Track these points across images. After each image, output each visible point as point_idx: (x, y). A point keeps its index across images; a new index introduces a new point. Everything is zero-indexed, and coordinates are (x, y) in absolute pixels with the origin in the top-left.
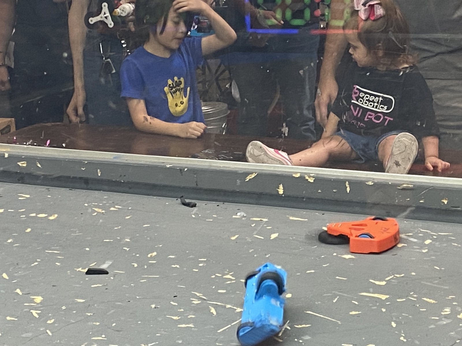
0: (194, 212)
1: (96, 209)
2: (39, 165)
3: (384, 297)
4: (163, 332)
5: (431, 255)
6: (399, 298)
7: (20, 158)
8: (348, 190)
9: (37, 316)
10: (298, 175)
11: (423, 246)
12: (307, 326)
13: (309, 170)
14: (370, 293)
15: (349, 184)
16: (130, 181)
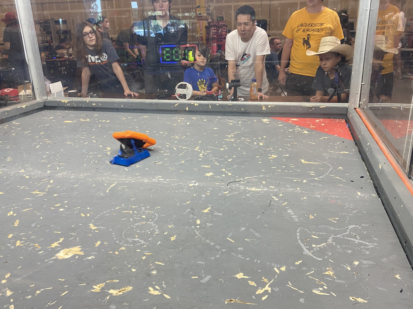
0: (158, 117)
1: (123, 118)
2: (100, 105)
3: (233, 140)
4: (159, 157)
5: (243, 126)
6: (238, 140)
7: (93, 102)
8: (210, 107)
9: (110, 154)
10: (193, 103)
11: (239, 124)
12: (210, 151)
13: (196, 102)
14: (227, 139)
15: (211, 105)
16: (134, 108)
